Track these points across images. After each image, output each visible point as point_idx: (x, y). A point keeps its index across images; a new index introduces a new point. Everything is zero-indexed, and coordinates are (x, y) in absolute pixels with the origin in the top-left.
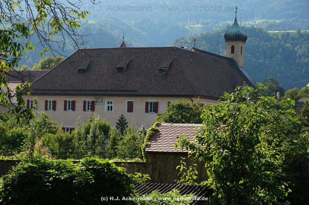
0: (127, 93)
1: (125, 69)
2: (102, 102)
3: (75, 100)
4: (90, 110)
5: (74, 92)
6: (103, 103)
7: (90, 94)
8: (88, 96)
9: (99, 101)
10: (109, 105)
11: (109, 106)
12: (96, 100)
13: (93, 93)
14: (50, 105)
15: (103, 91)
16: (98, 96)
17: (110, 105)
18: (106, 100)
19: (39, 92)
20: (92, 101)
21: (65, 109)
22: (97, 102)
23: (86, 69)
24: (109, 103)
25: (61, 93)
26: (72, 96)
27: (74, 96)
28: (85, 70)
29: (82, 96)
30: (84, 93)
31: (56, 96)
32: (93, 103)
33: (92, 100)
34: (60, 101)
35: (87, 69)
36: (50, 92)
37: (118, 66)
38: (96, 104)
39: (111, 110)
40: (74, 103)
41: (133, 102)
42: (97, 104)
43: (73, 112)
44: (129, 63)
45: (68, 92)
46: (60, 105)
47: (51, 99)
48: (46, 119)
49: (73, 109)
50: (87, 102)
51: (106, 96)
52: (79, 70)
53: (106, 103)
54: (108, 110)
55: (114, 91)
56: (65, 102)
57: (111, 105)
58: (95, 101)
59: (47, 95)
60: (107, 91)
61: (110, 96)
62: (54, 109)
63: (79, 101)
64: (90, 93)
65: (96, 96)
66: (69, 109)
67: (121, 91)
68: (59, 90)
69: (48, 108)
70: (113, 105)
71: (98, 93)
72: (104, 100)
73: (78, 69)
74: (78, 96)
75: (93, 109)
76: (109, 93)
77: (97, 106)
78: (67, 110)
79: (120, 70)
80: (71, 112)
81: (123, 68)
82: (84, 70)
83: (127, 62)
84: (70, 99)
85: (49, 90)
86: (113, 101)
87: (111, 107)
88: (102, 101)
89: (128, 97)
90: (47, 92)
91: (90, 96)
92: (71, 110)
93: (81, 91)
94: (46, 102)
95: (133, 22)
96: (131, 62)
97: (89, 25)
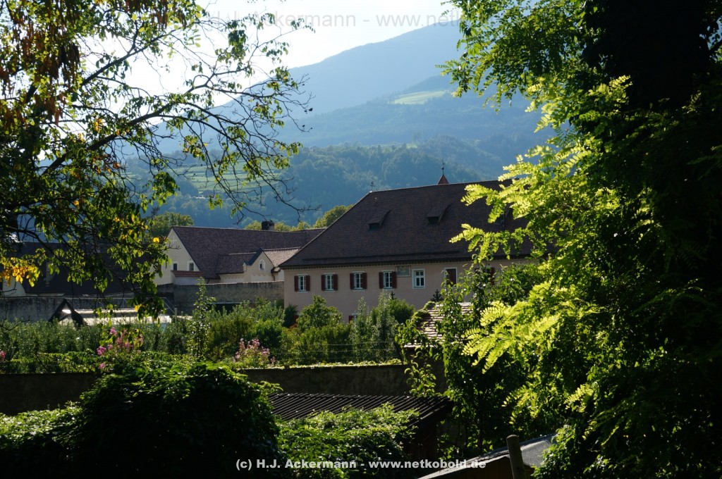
0: (445, 256)
1: (440, 218)
2: (407, 272)
3: (366, 272)
4: (389, 287)
5: (363, 260)
6: (409, 274)
7: (389, 262)
8: (385, 265)
9: (402, 272)
10: (418, 277)
12: (398, 270)
13: (393, 259)
14: (329, 282)
15: (408, 255)
16: (400, 264)
17: (420, 277)
18: (413, 270)
19: (312, 263)
20: (392, 272)
21: (352, 287)
22: (399, 273)
23: (381, 223)
24: (417, 274)
25: (344, 262)
26: (362, 266)
27: (365, 266)
28: (380, 225)
29: (376, 265)
30: (379, 261)
31: (336, 267)
32: (394, 275)
33: (392, 270)
34: (344, 274)
35: (383, 222)
36: (327, 262)
37: (430, 215)
39: (422, 284)
40: (364, 276)
41: (455, 270)
42: (399, 276)
43: (364, 291)
44: (446, 209)
45: (355, 261)
46: (344, 281)
47: (329, 272)
48: (321, 304)
49: (364, 286)
50: (384, 273)
51: (413, 263)
52: (371, 225)
53: (413, 274)
54: (418, 284)
55: (424, 254)
56: (352, 276)
57: (422, 277)
58: (396, 271)
59: (323, 267)
60: (413, 255)
61: (419, 263)
62: (336, 287)
63: (373, 274)
64: (388, 259)
65: (397, 264)
66: (358, 286)
67: (435, 254)
68: (341, 258)
69: (327, 286)
70: (424, 277)
71: (400, 259)
72: (410, 269)
73: (369, 224)
74: (370, 265)
75: (394, 285)
76: (417, 258)
77: (400, 280)
78: (355, 288)
79: (433, 220)
80: (361, 291)
81: (437, 218)
82: (377, 224)
83: (444, 208)
84: (359, 271)
85: (325, 259)
86: (424, 270)
87: (422, 279)
88: (408, 270)
89: (447, 262)
90: (322, 262)
91: (388, 264)
92: (360, 288)
93: (374, 256)
94: (323, 277)
95: (477, 141)
96: (449, 206)
97: (408, 151)
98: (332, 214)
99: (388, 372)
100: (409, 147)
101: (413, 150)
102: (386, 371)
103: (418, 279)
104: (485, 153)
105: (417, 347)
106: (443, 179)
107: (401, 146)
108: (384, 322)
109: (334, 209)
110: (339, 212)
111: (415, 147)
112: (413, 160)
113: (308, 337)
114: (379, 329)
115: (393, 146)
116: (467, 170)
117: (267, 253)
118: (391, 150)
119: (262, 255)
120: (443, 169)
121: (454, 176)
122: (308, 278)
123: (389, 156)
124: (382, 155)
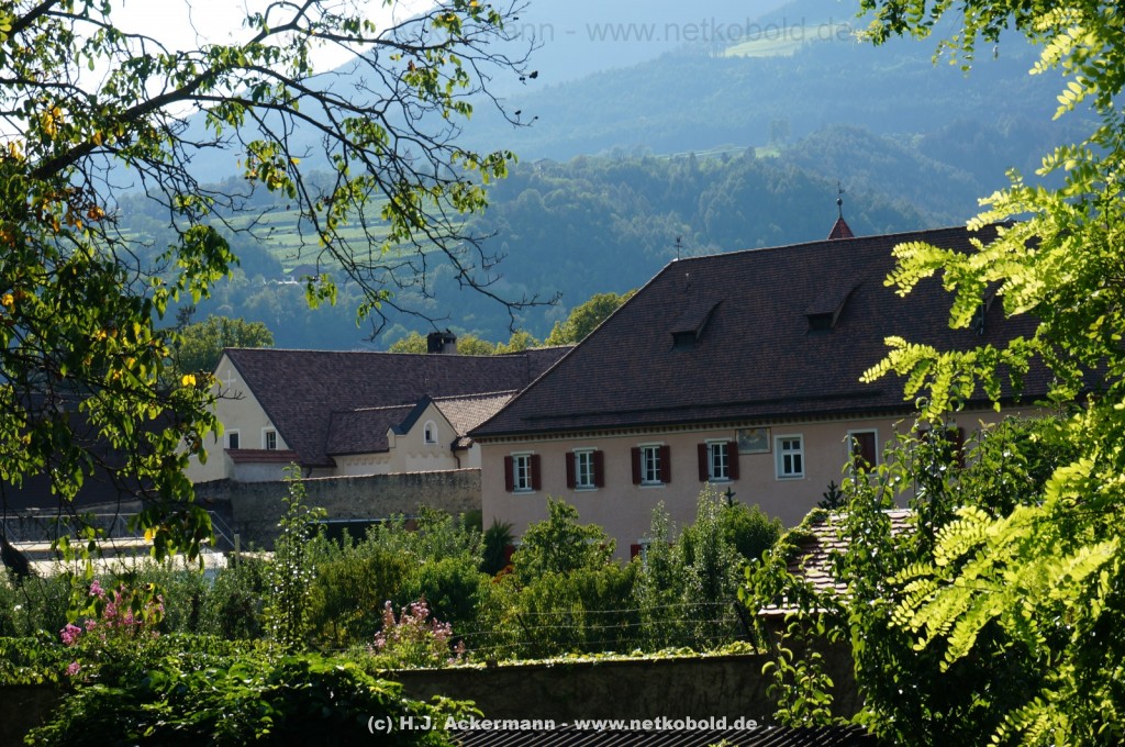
0: (849, 404)
1: (836, 316)
2: (763, 443)
3: (669, 443)
4: (722, 477)
5: (661, 417)
6: (766, 448)
7: (720, 419)
8: (711, 426)
9: (751, 442)
10: (787, 453)
11: (789, 457)
12: (741, 438)
13: (730, 413)
15: (763, 402)
16: (746, 424)
17: (792, 453)
18: (776, 437)
19: (543, 425)
20: (728, 442)
21: (637, 479)
22: (744, 444)
23: (699, 331)
24: (786, 446)
25: (618, 422)
26: (658, 430)
27: (664, 430)
28: (698, 336)
29: (691, 428)
30: (696, 417)
31: (600, 433)
32: (732, 451)
33: (728, 439)
34: (617, 451)
35: (705, 329)
36: (579, 423)
37: (811, 310)
38: (741, 452)
39: (798, 469)
40: (664, 453)
41: (873, 434)
42: (744, 452)
43: (664, 487)
44: (850, 296)
45: (643, 419)
46: (618, 467)
47: (584, 447)
48: (566, 521)
49: (665, 476)
50: (710, 446)
51: (774, 422)
52: (676, 336)
53: (777, 445)
54: (788, 469)
55: (800, 399)
56: (636, 453)
57: (797, 452)
58: (738, 440)
59: (569, 435)
60: (776, 402)
61: (789, 421)
62: (599, 481)
63: (684, 448)
64: (717, 413)
65: (739, 424)
66: (650, 477)
67: (826, 398)
68: (611, 413)
69: (579, 479)
70: (801, 452)
71: (745, 411)
72: (768, 435)
73: (673, 334)
74: (677, 429)
75: (733, 472)
76: (784, 409)
77: (746, 461)
78: (643, 482)
79: (819, 322)
80: (658, 489)
81: (829, 316)
82: (692, 333)
83: (844, 294)
84: (652, 441)
85: (574, 416)
86: (801, 436)
87: (798, 458)
88: (763, 438)
89: (853, 416)
90: (567, 424)
91: (718, 426)
92: (655, 481)
93: (685, 408)
94: (570, 458)
95: (918, 137)
96: (855, 289)
97: (759, 164)
98: (587, 314)
99: (724, 673)
100: (760, 154)
101: (771, 161)
102: (719, 669)
103: (787, 459)
104: (937, 164)
105: (789, 613)
106: (841, 227)
107: (742, 154)
108: (711, 558)
109: (593, 302)
110: (603, 308)
111: (776, 154)
112: (769, 186)
113: (539, 594)
114: (700, 574)
115: (724, 154)
116: (897, 205)
117: (440, 405)
118: (720, 163)
119: (430, 409)
120: (840, 203)
121: (866, 219)
122: (535, 461)
123: (717, 176)
124: (699, 176)
